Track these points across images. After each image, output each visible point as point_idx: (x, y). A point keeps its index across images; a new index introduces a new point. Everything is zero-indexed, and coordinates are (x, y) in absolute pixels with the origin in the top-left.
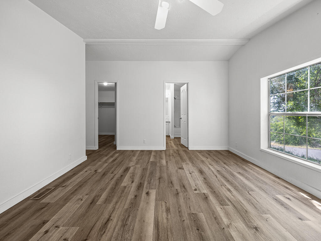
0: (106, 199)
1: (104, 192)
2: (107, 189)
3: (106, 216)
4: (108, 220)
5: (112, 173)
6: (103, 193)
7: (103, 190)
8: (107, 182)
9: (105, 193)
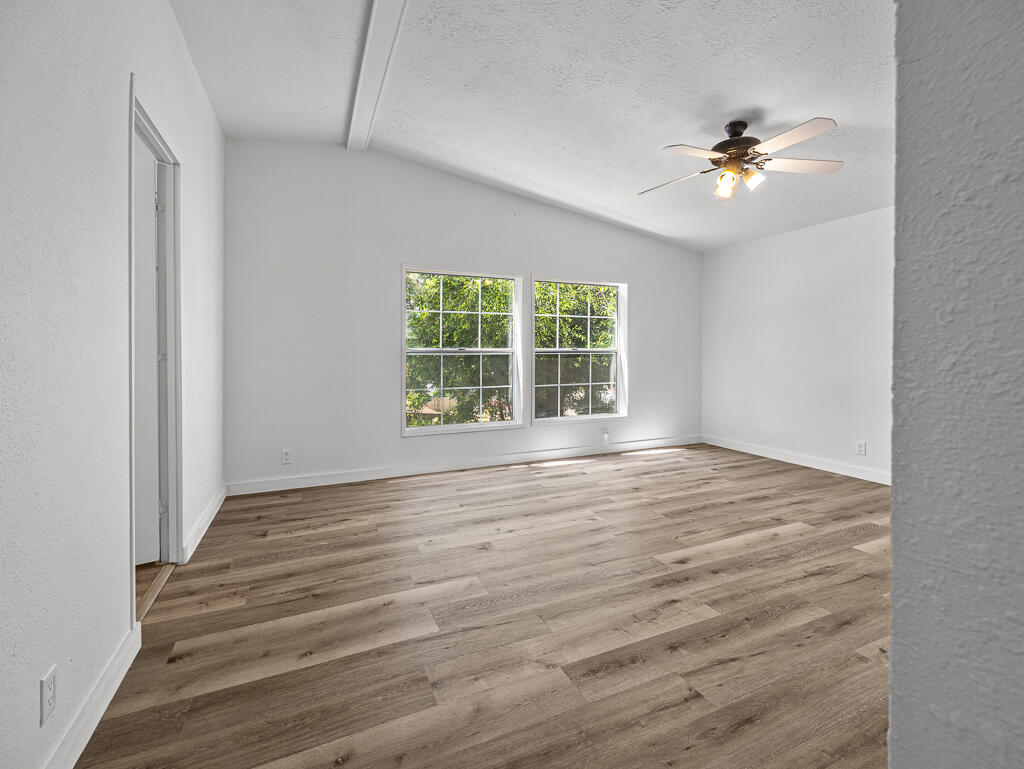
0: (798, 607)
1: (792, 628)
2: (778, 631)
3: (813, 583)
4: (812, 575)
5: (698, 695)
6: (797, 628)
7: (793, 639)
8: (761, 659)
9: (791, 626)
